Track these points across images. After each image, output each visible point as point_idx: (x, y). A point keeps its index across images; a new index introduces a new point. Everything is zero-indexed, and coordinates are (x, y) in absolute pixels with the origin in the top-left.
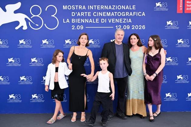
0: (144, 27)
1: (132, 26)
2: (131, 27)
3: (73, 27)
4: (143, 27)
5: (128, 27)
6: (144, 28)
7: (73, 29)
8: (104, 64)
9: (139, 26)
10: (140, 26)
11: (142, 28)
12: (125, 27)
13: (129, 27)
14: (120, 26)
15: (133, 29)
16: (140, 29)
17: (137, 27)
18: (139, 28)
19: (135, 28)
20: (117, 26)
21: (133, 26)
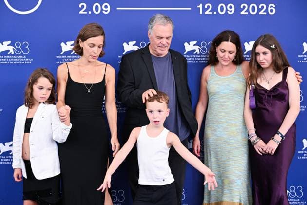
0: (272, 9)
1: (242, 7)
2: (238, 10)
3: (83, 7)
4: (269, 9)
5: (231, 7)
6: (272, 11)
7: (81, 12)
8: (160, 111)
9: (260, 7)
10: (263, 7)
11: (266, 11)
12: (222, 7)
13: (233, 9)
14: (208, 7)
15: (242, 13)
16: (261, 13)
17: (253, 7)
18: (259, 10)
19: (248, 10)
20: (200, 6)
21: (244, 7)
